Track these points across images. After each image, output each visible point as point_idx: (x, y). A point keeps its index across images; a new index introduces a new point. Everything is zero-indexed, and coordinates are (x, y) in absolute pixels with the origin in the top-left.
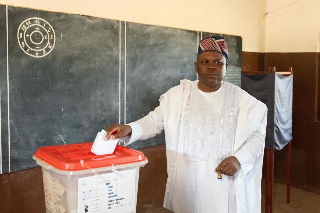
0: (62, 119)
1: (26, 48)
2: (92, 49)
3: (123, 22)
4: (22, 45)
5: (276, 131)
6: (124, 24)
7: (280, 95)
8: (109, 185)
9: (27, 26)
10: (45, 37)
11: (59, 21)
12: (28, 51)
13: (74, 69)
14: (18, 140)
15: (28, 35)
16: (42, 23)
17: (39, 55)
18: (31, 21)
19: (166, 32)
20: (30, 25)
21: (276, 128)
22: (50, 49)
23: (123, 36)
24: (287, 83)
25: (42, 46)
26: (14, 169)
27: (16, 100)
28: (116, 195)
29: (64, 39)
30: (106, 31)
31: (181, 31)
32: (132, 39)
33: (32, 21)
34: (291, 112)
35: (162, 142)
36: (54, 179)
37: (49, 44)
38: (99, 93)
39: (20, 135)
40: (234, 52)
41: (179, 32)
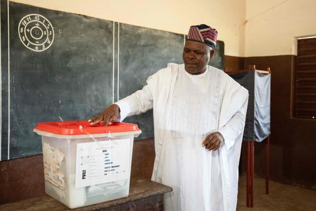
0: (60, 110)
1: (26, 42)
2: (87, 47)
3: (116, 23)
4: (22, 39)
5: (256, 124)
6: (118, 25)
7: (258, 91)
8: (105, 153)
9: (27, 22)
10: (44, 33)
11: (58, 18)
12: (28, 45)
13: (70, 64)
14: (17, 129)
15: (28, 30)
16: (41, 19)
17: (39, 49)
18: (31, 17)
19: (155, 34)
20: (30, 21)
21: (255, 122)
22: (49, 44)
23: (116, 35)
24: (265, 81)
25: (41, 41)
26: (13, 157)
27: (16, 91)
28: (112, 163)
29: (62, 35)
30: (101, 30)
31: (169, 34)
32: (124, 39)
33: (33, 17)
34: (268, 108)
35: (152, 136)
36: (53, 148)
37: (47, 39)
38: (94, 87)
39: (19, 124)
40: (217, 55)
41: (167, 35)
